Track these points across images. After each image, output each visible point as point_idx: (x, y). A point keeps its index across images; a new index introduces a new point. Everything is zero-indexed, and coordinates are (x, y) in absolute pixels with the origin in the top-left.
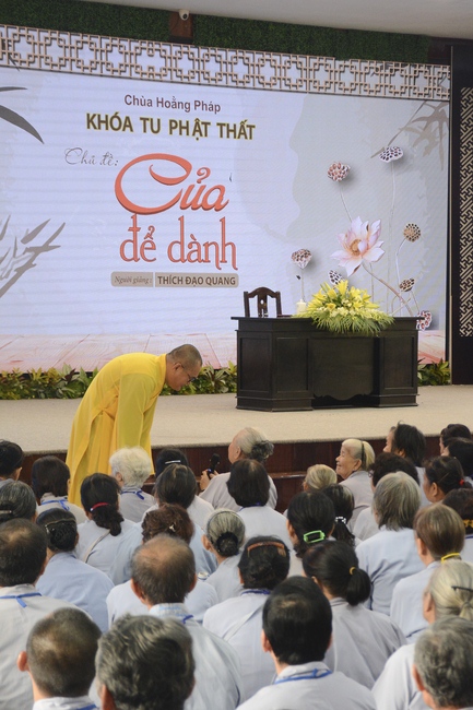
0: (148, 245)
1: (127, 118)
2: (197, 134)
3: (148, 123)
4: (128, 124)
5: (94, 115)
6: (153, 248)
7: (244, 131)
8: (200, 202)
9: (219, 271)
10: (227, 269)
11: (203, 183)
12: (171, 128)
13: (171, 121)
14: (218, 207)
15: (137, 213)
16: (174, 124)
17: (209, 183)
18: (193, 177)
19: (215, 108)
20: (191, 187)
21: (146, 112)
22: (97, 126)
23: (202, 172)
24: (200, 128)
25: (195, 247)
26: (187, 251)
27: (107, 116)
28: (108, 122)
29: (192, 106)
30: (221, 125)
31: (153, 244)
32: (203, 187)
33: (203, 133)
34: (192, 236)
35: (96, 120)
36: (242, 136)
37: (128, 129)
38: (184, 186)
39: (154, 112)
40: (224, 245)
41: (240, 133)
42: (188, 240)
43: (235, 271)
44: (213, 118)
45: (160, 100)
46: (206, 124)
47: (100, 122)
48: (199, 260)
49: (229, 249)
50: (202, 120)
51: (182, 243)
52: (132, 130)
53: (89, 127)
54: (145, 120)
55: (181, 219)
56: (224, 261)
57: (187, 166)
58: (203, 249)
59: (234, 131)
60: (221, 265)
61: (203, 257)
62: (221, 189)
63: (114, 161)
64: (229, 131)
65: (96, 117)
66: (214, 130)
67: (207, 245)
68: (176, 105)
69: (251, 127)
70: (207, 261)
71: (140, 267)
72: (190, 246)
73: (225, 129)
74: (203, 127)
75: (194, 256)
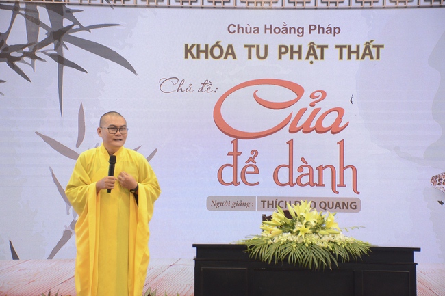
0: (251, 169)
1: (230, 47)
2: (312, 58)
3: (254, 50)
4: (230, 51)
5: (193, 46)
6: (257, 171)
7: (370, 51)
8: (313, 125)
9: (336, 195)
10: (346, 193)
11: (317, 106)
12: (281, 54)
13: (280, 47)
14: (335, 130)
15: (237, 138)
16: (283, 50)
17: (324, 106)
18: (305, 101)
19: (334, 31)
20: (303, 111)
21: (251, 39)
22: (196, 55)
23: (316, 95)
24: (315, 52)
25: (306, 170)
26: (296, 174)
27: (207, 46)
28: (208, 52)
29: (306, 31)
30: (341, 47)
31: (256, 167)
32: (318, 110)
33: (319, 56)
34: (303, 160)
35: (194, 51)
36: (367, 57)
37: (230, 57)
38: (294, 110)
39: (261, 39)
40: (342, 168)
41: (364, 54)
42: (297, 163)
43: (356, 196)
44: (331, 41)
45: (268, 27)
46: (322, 47)
47: (199, 51)
48: (311, 183)
49: (348, 173)
50: (317, 43)
51: (290, 166)
52: (234, 58)
53: (186, 57)
54: (249, 47)
55: (290, 143)
56: (342, 184)
57: (298, 90)
58: (316, 173)
59: (357, 52)
60: (338, 189)
61: (316, 180)
62: (340, 111)
63: (213, 88)
64: (350, 52)
65: (195, 47)
66: (332, 53)
67: (321, 168)
68: (286, 30)
69: (378, 47)
70: (321, 184)
71: (241, 191)
72: (300, 169)
73: (345, 51)
74: (318, 51)
75: (305, 180)
